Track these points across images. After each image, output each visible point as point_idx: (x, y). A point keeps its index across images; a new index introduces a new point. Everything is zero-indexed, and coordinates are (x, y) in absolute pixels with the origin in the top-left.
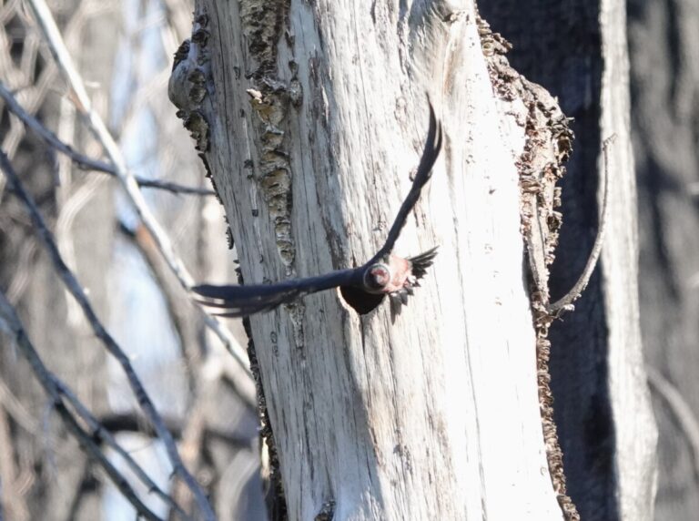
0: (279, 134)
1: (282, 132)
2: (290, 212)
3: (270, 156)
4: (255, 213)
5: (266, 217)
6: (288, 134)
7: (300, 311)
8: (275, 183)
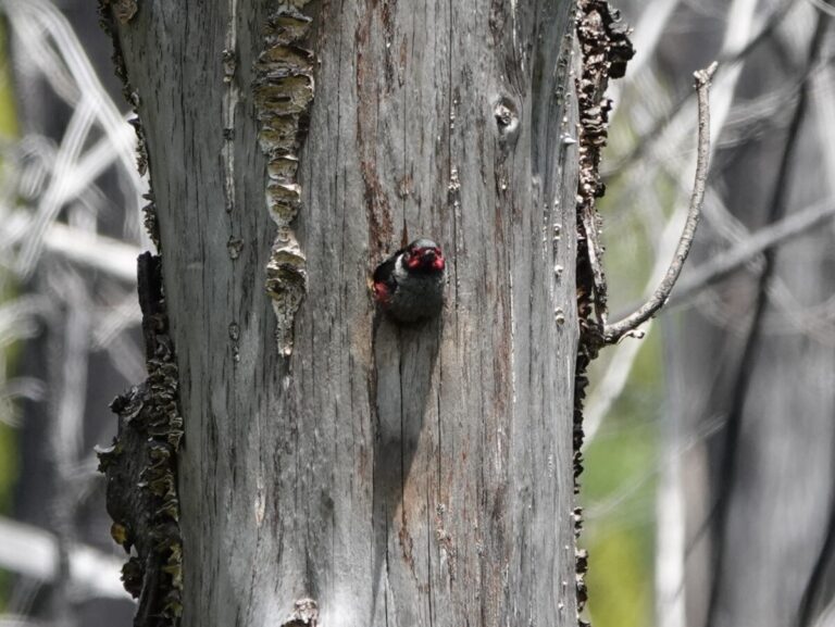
0: (301, 21)
1: (309, 19)
2: (302, 144)
3: (281, 52)
4: (228, 135)
5: (251, 145)
6: (318, 25)
7: (293, 298)
8: (283, 95)
